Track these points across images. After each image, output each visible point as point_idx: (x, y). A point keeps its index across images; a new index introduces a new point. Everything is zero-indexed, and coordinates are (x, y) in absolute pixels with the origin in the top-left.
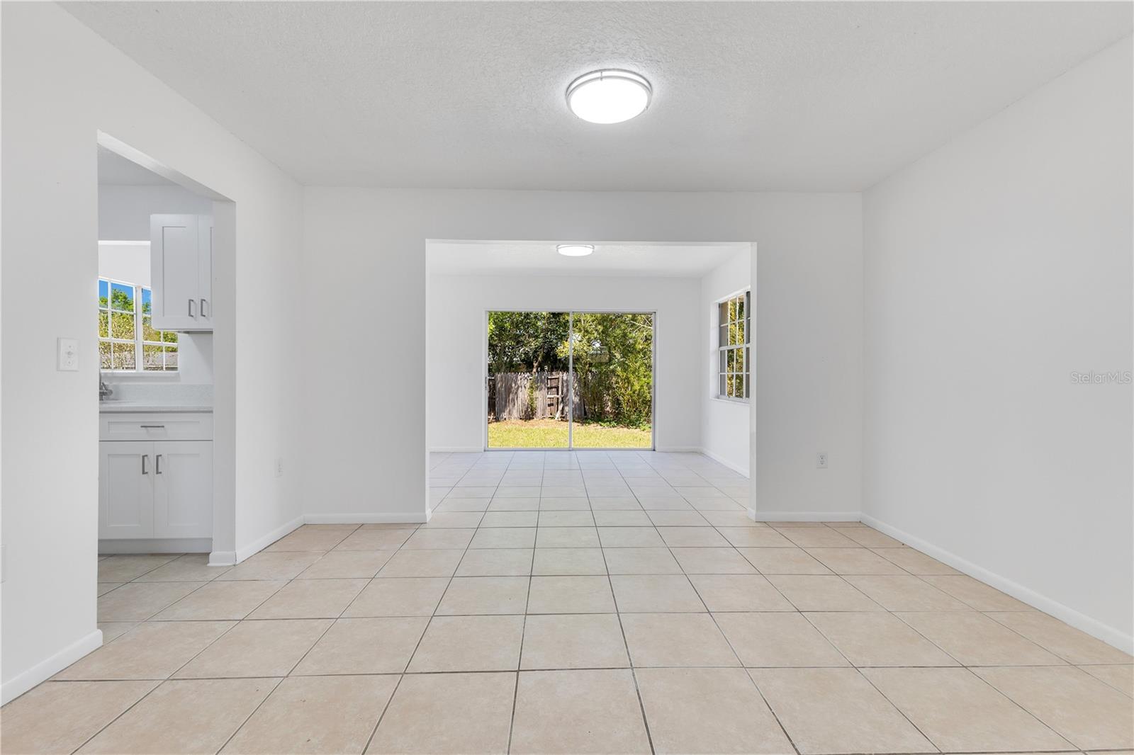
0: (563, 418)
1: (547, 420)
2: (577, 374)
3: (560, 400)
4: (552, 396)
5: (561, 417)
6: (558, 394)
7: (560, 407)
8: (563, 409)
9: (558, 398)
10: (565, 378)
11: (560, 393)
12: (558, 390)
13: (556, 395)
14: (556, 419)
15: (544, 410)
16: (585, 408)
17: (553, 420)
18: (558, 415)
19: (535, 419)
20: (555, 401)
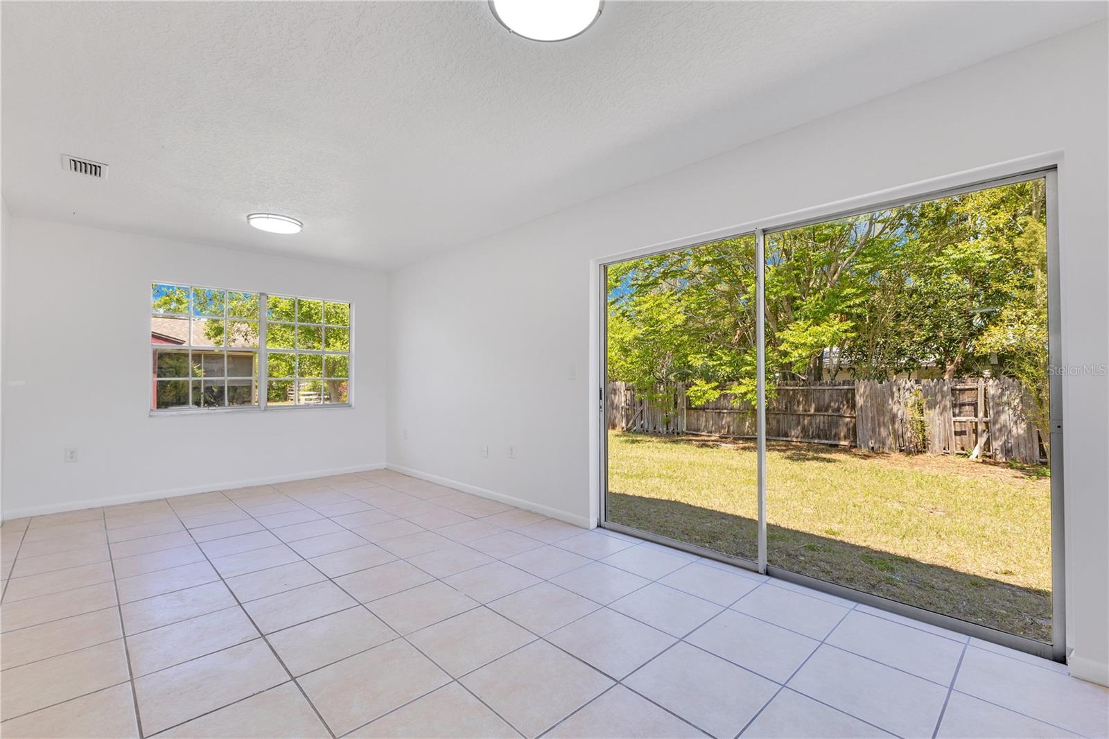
0: (988, 459)
1: (951, 457)
3: (981, 427)
4: (965, 419)
5: (984, 457)
6: (976, 416)
7: (982, 441)
8: (988, 444)
9: (976, 423)
10: (991, 391)
11: (981, 414)
12: (976, 410)
13: (973, 418)
14: (973, 458)
15: (947, 440)
16: (1041, 446)
17: (964, 460)
18: (976, 451)
19: (928, 454)
20: (969, 428)
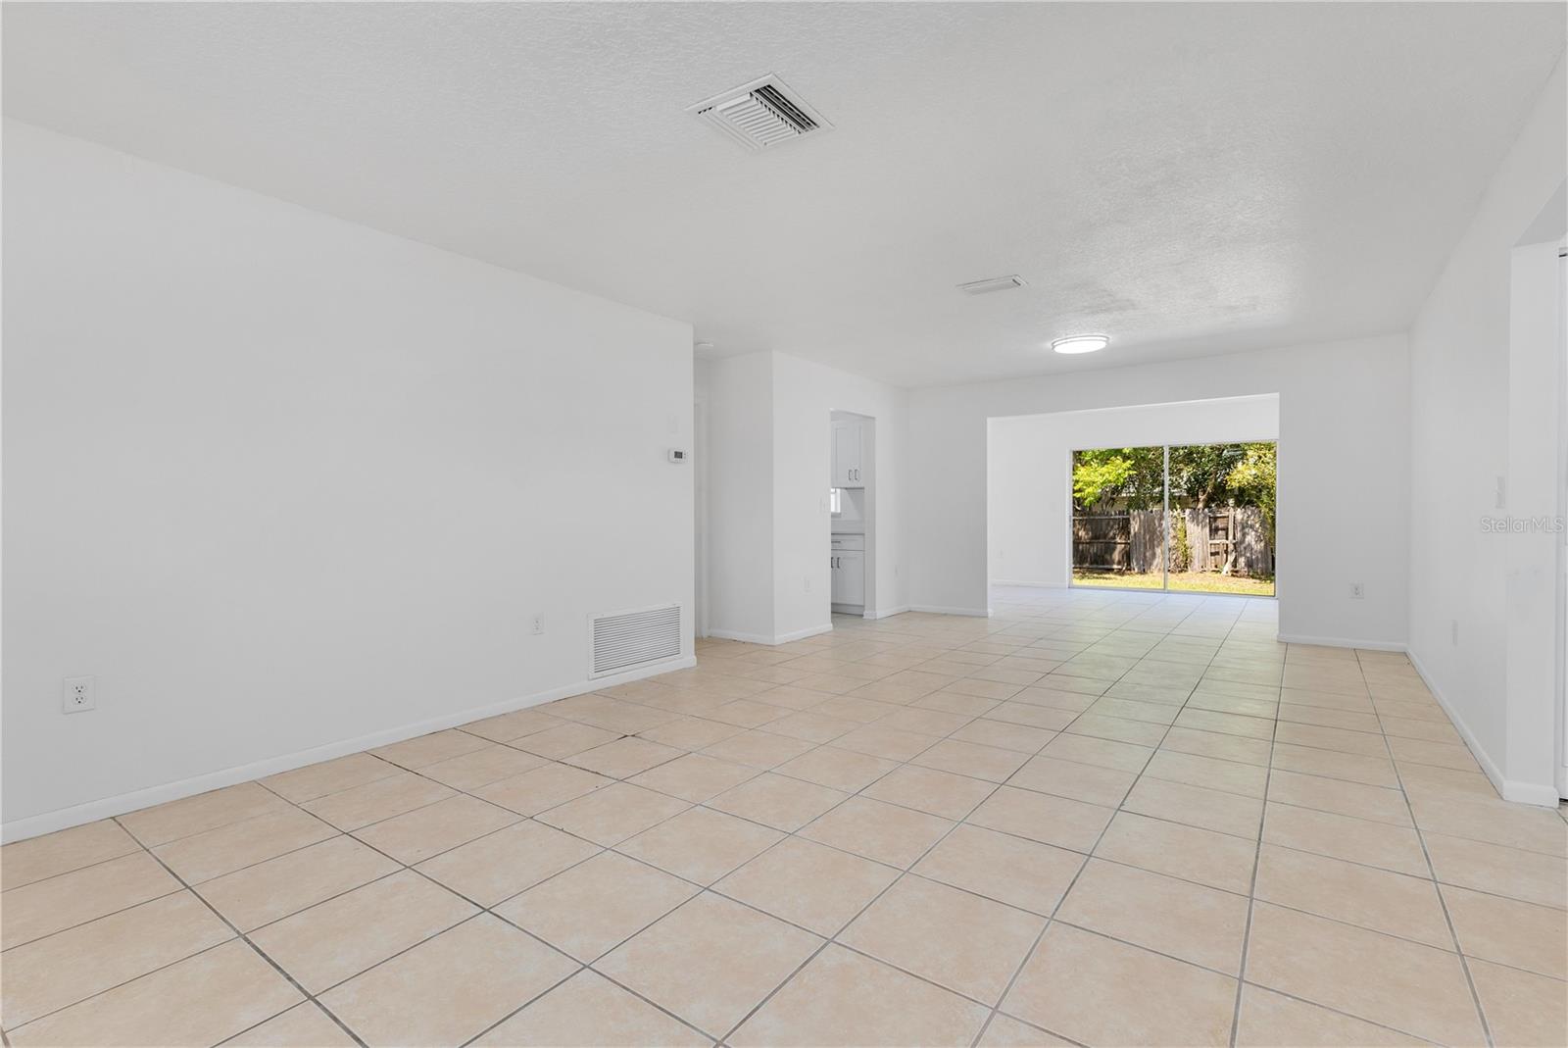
0: (1235, 573)
1: (1208, 574)
2: (1260, 511)
3: (1231, 547)
4: (1218, 542)
5: (1232, 571)
6: (1227, 539)
7: (1231, 558)
8: (1236, 560)
9: (1227, 545)
10: (1239, 517)
11: (1231, 537)
12: (1227, 534)
13: (1224, 541)
14: (1224, 573)
15: (1204, 560)
17: (1218, 575)
18: (1228, 567)
19: (1190, 572)
20: (1221, 549)
